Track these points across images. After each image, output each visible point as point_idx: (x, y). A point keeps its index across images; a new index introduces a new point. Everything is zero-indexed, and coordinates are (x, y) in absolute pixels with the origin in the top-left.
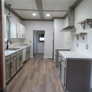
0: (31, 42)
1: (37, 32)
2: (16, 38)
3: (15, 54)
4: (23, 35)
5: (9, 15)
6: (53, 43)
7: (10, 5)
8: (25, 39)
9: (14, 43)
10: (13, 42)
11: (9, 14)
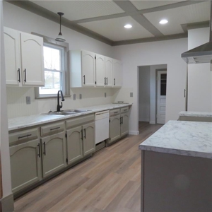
0: (131, 95)
1: (157, 71)
2: (81, 86)
3: (63, 123)
4: (106, 79)
5: (60, 37)
6: (185, 99)
7: (61, 14)
8: (118, 89)
9: (83, 99)
10: (81, 95)
11: (60, 34)
